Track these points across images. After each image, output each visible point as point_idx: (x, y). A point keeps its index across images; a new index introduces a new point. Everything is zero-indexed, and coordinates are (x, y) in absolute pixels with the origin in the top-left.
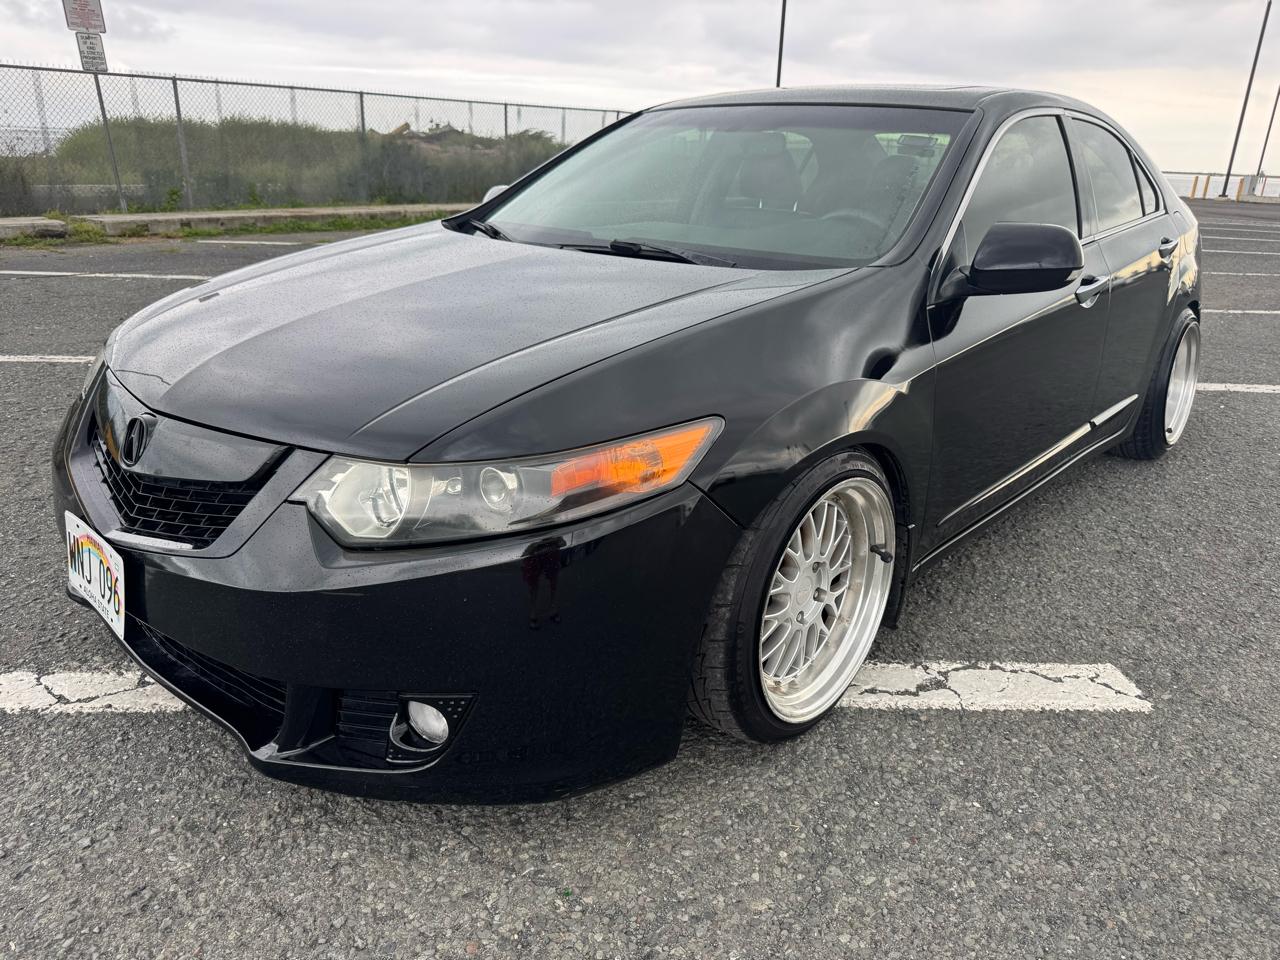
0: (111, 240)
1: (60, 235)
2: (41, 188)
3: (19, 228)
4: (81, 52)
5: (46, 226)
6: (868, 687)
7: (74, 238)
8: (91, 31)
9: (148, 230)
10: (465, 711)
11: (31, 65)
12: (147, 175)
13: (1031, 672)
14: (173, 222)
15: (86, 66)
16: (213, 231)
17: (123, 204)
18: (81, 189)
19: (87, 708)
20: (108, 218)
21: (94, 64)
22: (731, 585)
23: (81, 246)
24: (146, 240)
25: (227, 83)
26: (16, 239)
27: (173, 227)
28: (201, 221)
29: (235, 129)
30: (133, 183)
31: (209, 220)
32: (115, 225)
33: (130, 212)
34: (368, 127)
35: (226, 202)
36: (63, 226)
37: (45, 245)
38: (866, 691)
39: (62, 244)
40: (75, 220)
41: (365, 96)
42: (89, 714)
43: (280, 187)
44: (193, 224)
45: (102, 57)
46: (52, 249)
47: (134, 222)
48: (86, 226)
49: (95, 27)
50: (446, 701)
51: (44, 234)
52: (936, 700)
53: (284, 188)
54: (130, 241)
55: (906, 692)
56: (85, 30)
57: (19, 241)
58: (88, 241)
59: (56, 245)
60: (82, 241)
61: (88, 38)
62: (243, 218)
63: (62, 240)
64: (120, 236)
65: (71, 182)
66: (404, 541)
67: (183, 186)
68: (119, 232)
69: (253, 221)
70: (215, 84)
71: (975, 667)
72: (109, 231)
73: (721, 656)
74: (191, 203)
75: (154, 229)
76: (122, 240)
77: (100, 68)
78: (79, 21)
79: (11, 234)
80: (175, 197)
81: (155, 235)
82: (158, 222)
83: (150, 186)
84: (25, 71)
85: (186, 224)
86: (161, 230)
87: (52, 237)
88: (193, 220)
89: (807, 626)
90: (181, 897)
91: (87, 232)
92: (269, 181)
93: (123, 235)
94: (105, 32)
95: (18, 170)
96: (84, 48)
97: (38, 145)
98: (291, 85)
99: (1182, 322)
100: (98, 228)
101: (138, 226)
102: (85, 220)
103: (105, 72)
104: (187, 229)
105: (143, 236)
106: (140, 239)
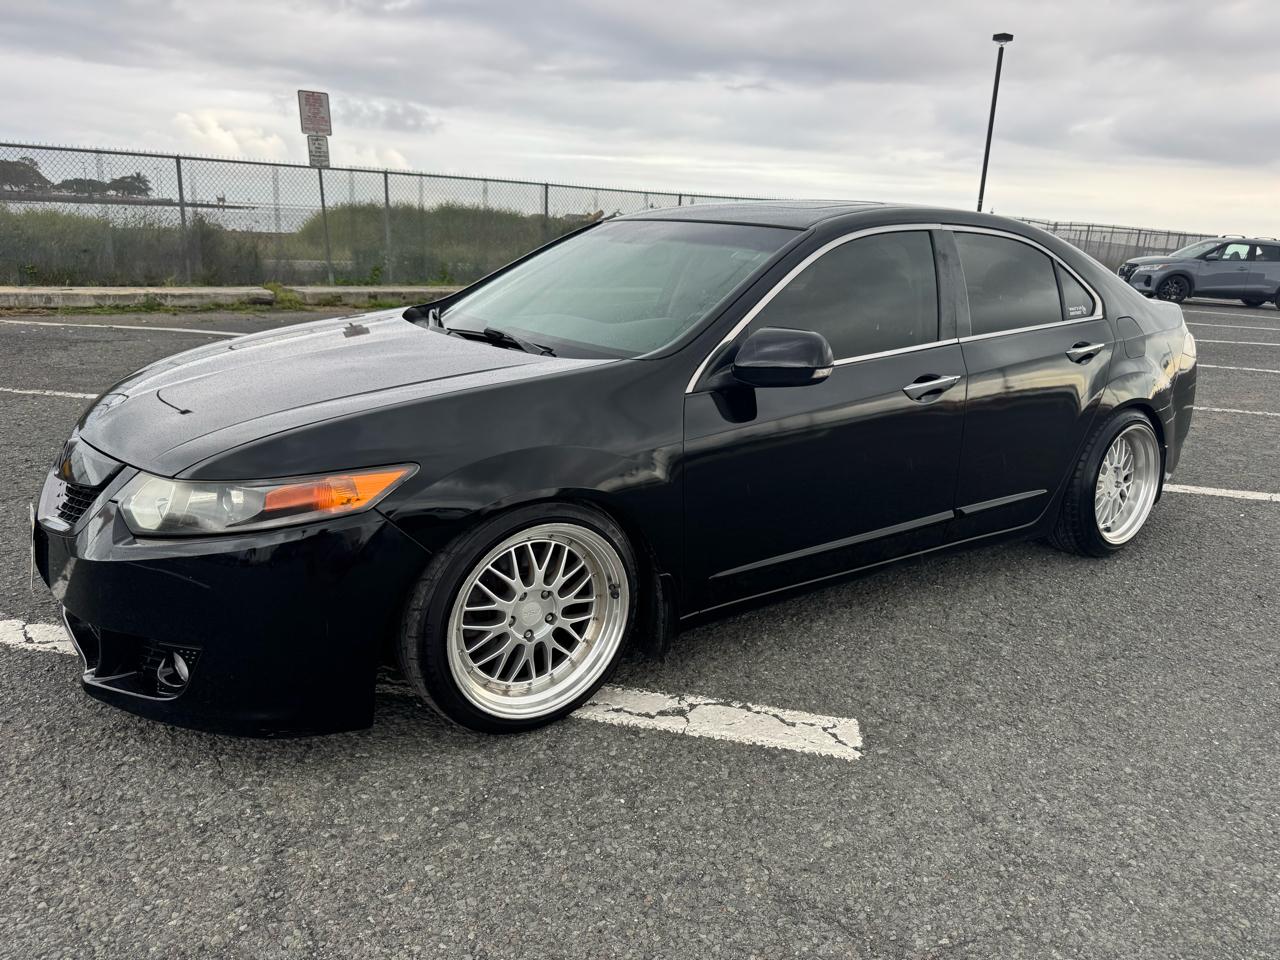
0: (309, 308)
1: (269, 303)
2: (269, 262)
3: (236, 295)
4: (310, 152)
5: (258, 294)
6: (616, 707)
7: (278, 306)
8: (320, 134)
9: (341, 301)
10: (196, 659)
11: (272, 162)
12: (356, 253)
13: (774, 715)
14: (362, 294)
15: (314, 163)
16: (394, 303)
17: (331, 278)
18: (302, 264)
19: (41, 648)
20: (309, 290)
21: (319, 160)
22: (423, 595)
23: (282, 312)
24: (337, 308)
25: (430, 176)
26: (232, 305)
27: (361, 299)
28: (386, 294)
29: (449, 213)
30: (344, 260)
31: (393, 294)
32: (314, 295)
33: (337, 284)
34: (550, 214)
35: (421, 278)
36: (271, 295)
37: (255, 310)
38: (613, 710)
39: (268, 310)
40: (285, 291)
41: (550, 187)
42: (39, 651)
43: (468, 267)
44: (379, 298)
45: (326, 156)
46: (258, 314)
47: (330, 293)
48: (290, 296)
49: (323, 131)
50: (185, 650)
51: (256, 302)
52: (675, 725)
53: (472, 268)
54: (323, 309)
55: (648, 715)
56: (315, 134)
57: (235, 306)
58: (290, 308)
59: (263, 311)
60: (284, 308)
61: (317, 140)
62: (422, 293)
63: (268, 307)
64: (316, 305)
65: (295, 257)
66: (163, 533)
67: (385, 264)
68: (316, 301)
69: (431, 296)
70: (419, 177)
71: (728, 705)
72: (309, 301)
73: (415, 650)
74: (391, 277)
75: (345, 300)
76: (317, 309)
77: (324, 164)
78: (311, 126)
79: (230, 301)
80: (377, 272)
81: (345, 305)
82: (350, 294)
83: (358, 264)
84: (268, 167)
85: (373, 296)
86: (352, 301)
87: (261, 304)
88: (379, 293)
89: (534, 642)
90: (13, 767)
91: (290, 301)
92: (460, 261)
93: (318, 305)
94: (330, 135)
95: (254, 248)
96: (313, 148)
97: (271, 228)
98: (484, 177)
99: (1118, 424)
100: (299, 298)
101: (333, 297)
102: (292, 291)
103: (328, 167)
104: (373, 301)
105: (336, 306)
106: (333, 308)
